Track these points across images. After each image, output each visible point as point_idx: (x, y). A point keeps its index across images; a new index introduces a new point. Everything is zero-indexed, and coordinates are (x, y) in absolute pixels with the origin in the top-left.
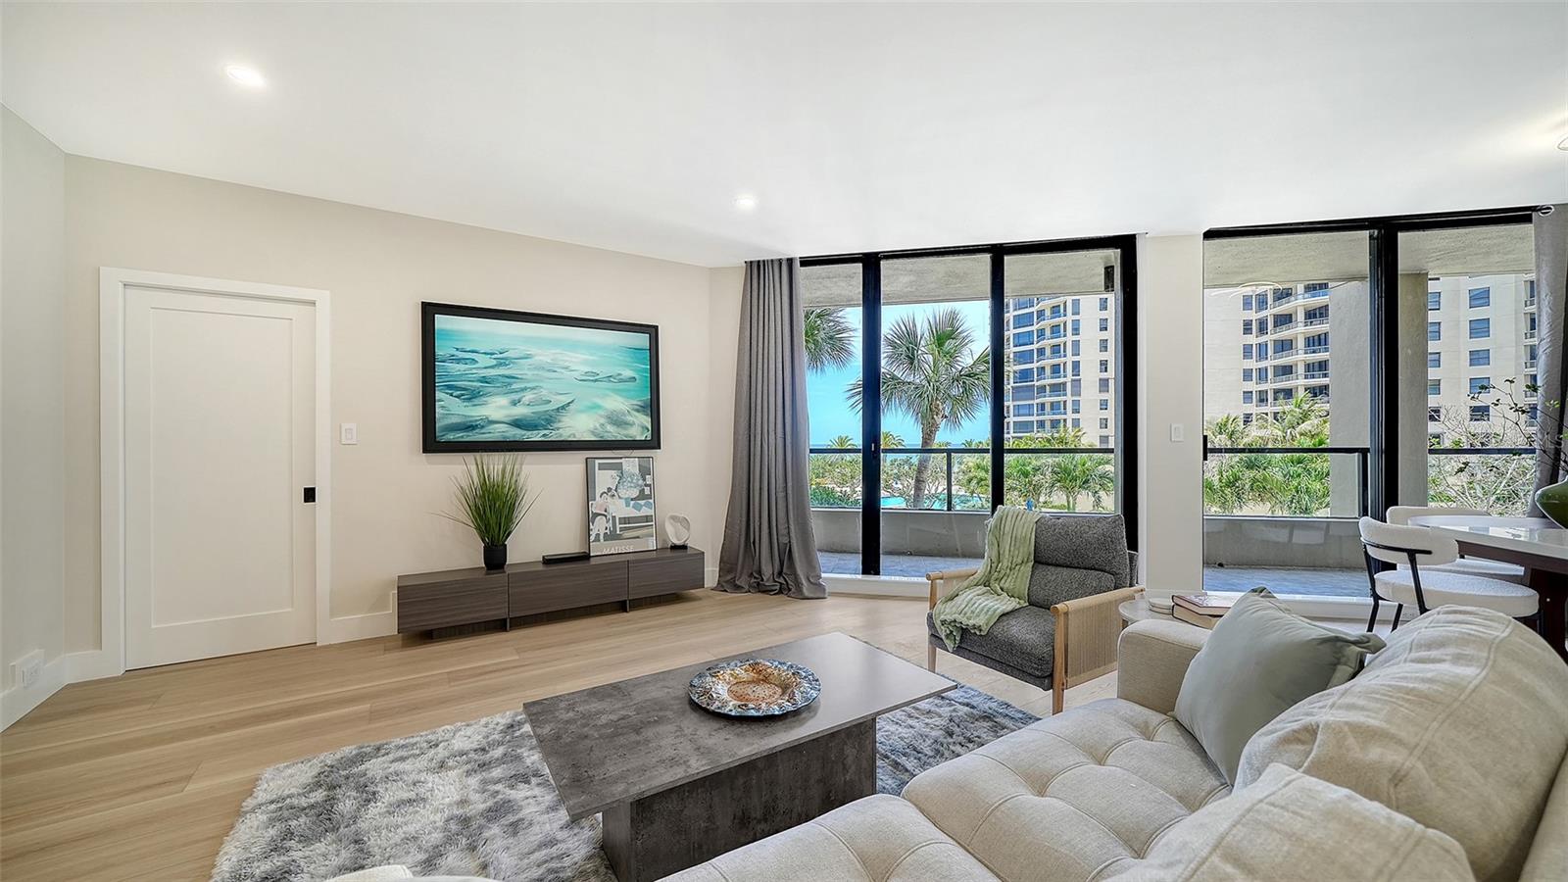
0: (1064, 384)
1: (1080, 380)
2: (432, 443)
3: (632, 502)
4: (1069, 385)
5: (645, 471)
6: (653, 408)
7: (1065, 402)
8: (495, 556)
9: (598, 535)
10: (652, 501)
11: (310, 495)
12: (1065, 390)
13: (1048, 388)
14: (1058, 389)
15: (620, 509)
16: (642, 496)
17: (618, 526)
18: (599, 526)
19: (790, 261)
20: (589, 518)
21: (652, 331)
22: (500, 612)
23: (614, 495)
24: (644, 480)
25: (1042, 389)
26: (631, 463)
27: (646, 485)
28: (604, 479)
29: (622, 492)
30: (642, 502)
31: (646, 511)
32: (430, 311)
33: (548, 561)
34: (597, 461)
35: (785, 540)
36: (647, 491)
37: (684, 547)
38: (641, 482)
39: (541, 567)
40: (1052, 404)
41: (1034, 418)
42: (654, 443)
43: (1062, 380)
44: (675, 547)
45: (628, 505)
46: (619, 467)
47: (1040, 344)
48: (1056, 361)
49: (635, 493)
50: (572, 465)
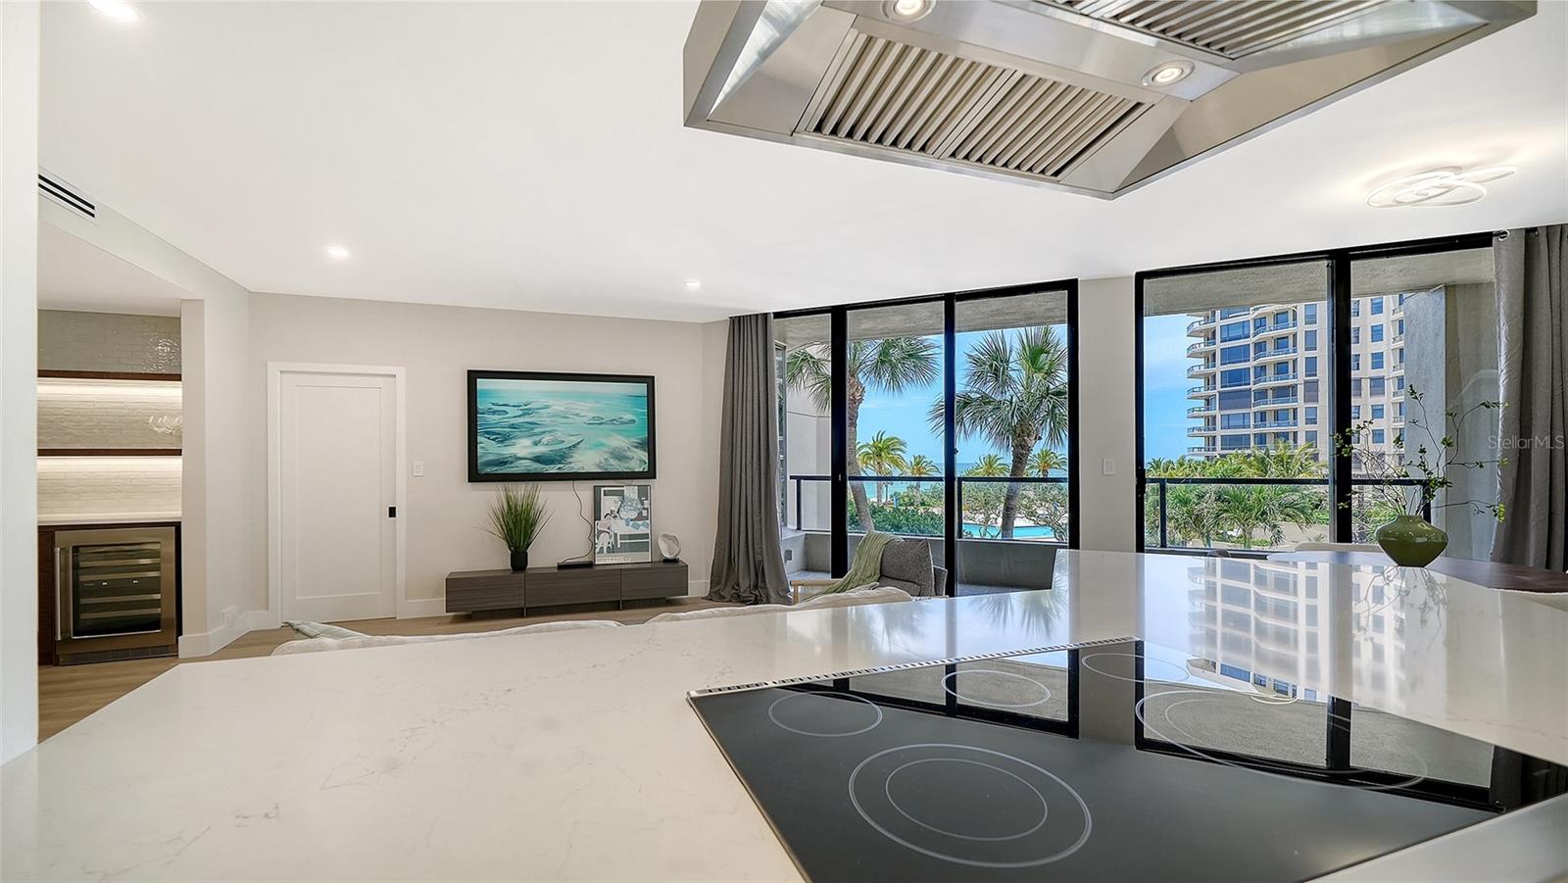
0: (1294, 387)
1: (1317, 382)
2: (475, 475)
3: (631, 523)
4: (1301, 390)
5: (644, 493)
6: (650, 445)
7: (1295, 410)
8: (519, 560)
9: (602, 548)
10: (648, 521)
11: (392, 512)
12: (1295, 394)
13: (1270, 393)
14: (1283, 393)
15: (621, 527)
16: (640, 517)
17: (619, 542)
18: (603, 541)
19: (765, 315)
20: (594, 534)
21: (649, 381)
22: (520, 603)
23: (616, 517)
25: (1262, 394)
26: (631, 490)
27: (644, 509)
28: (609, 504)
29: (623, 514)
30: (640, 523)
31: (643, 530)
32: (473, 376)
33: (561, 567)
34: (603, 489)
35: (760, 558)
36: (645, 513)
37: (675, 561)
38: (639, 506)
39: (556, 571)
40: (1276, 412)
41: (1251, 431)
42: (651, 473)
43: (1291, 382)
44: (666, 561)
45: (628, 525)
46: (621, 494)
47: (1258, 337)
48: (1282, 357)
49: (634, 515)
50: (585, 490)
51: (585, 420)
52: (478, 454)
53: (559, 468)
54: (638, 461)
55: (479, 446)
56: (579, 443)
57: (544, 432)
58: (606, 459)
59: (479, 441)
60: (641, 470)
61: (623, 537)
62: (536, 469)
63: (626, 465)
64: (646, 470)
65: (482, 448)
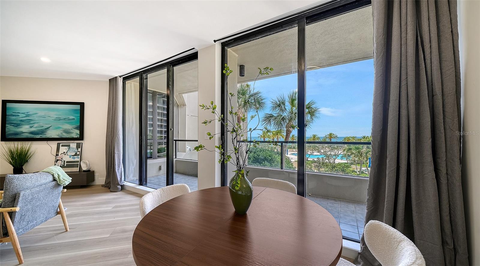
2: (4, 138)
5: (78, 146)
6: (81, 128)
10: (80, 156)
15: (67, 158)
16: (76, 155)
18: (59, 164)
20: (55, 161)
21: (82, 105)
23: (65, 154)
24: (78, 150)
26: (73, 145)
27: (78, 151)
28: (63, 149)
29: (69, 153)
31: (76, 159)
32: (4, 102)
34: (61, 144)
36: (78, 153)
37: (89, 171)
38: (76, 150)
42: (81, 137)
44: (85, 171)
45: (70, 157)
46: (69, 146)
49: (74, 154)
50: (54, 144)
51: (53, 118)
52: (6, 131)
53: (41, 136)
54: (76, 133)
55: (6, 128)
56: (50, 127)
57: (35, 123)
58: (62, 133)
59: (6, 126)
60: (77, 137)
61: (67, 162)
62: (31, 136)
63: (70, 135)
64: (79, 137)
65: (8, 129)
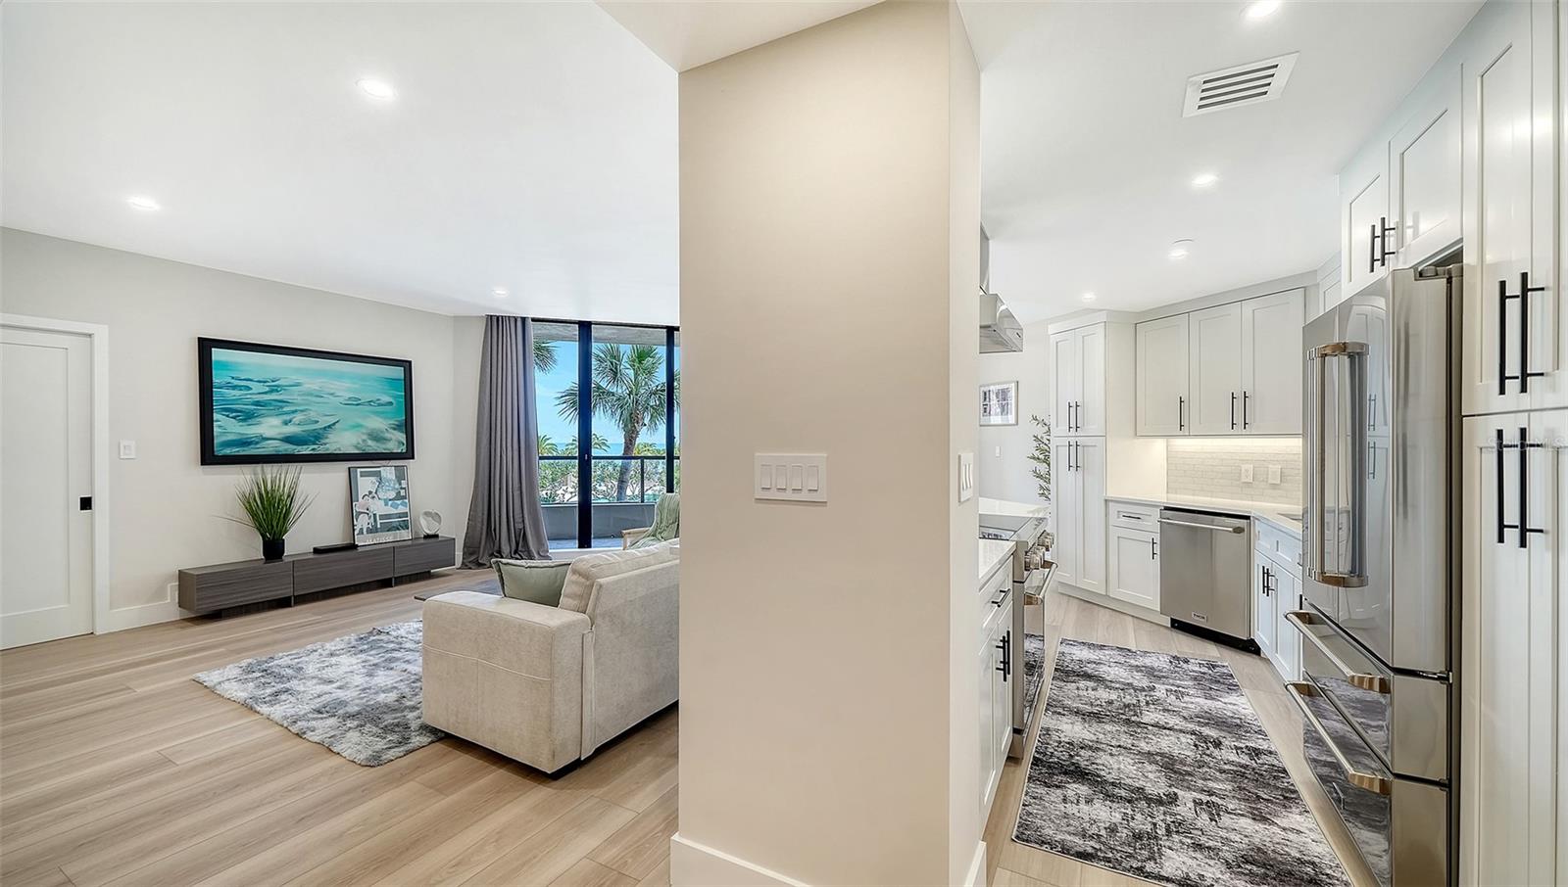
2: (209, 455)
3: (390, 502)
5: (401, 475)
6: (408, 426)
8: (273, 549)
9: (362, 529)
10: (407, 501)
11: (86, 503)
15: (379, 508)
16: (399, 497)
17: (379, 522)
18: (362, 522)
19: (524, 319)
20: (351, 516)
21: (406, 365)
22: (286, 592)
23: (374, 497)
24: (400, 484)
26: (388, 471)
27: (402, 488)
28: (365, 484)
30: (399, 502)
31: (402, 509)
32: (205, 346)
33: (316, 551)
34: (359, 470)
35: (521, 527)
36: (403, 493)
37: (436, 536)
38: (397, 486)
39: (311, 556)
42: (409, 454)
44: (428, 537)
45: (386, 505)
46: (378, 474)
49: (393, 495)
50: (337, 473)
51: (341, 400)
53: (313, 449)
54: (395, 442)
56: (334, 424)
57: (296, 411)
58: (364, 441)
60: (399, 451)
61: (382, 517)
63: (384, 446)
64: (404, 451)
65: (220, 427)
